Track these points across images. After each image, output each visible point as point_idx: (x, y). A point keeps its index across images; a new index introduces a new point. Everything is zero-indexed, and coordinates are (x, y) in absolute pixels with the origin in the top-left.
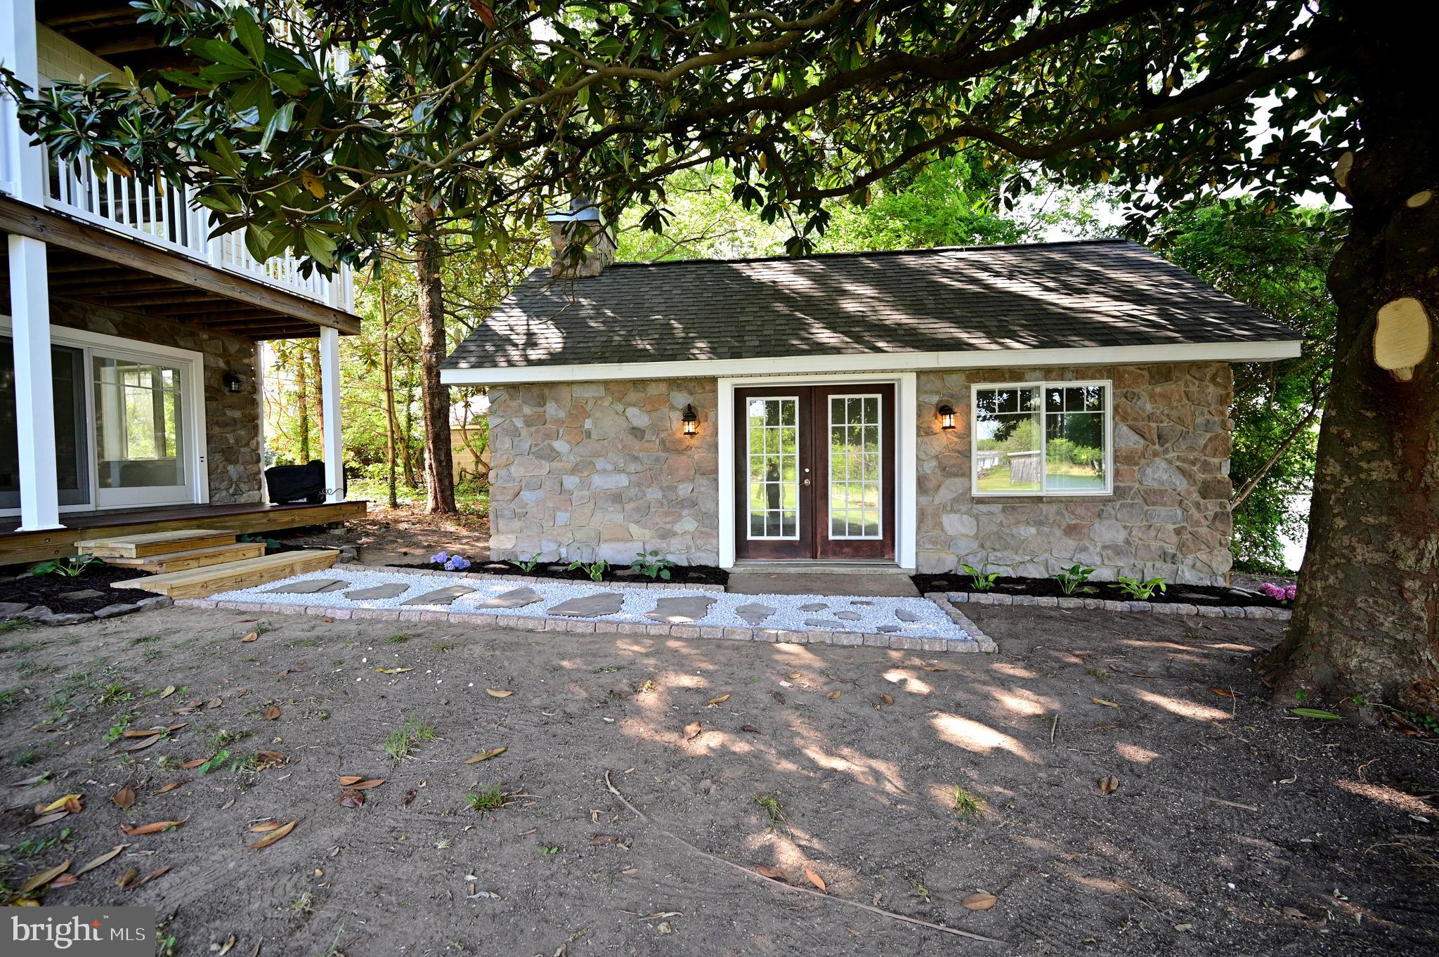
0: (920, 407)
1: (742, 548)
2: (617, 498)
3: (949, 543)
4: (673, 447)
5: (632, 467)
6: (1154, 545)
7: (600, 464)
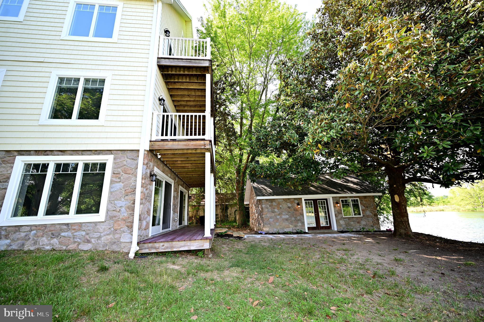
0: (333, 203)
1: (309, 228)
2: (287, 220)
3: (341, 225)
4: (296, 210)
5: (289, 214)
6: (370, 224)
7: (283, 213)
